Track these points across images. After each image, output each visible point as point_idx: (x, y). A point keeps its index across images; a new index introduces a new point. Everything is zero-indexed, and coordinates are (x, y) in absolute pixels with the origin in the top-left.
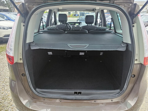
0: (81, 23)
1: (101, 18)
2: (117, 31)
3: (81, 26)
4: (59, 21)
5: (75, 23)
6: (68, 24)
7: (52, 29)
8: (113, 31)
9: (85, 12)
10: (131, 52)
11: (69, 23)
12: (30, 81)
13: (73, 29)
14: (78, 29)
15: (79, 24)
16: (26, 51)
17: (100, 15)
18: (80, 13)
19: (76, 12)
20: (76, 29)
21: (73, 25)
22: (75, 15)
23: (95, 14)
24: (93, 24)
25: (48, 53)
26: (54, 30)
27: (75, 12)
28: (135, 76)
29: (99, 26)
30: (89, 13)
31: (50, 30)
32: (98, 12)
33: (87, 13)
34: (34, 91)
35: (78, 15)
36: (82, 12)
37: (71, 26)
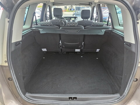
0: (77, 17)
1: (97, 13)
2: (116, 27)
3: (76, 21)
4: (54, 15)
5: (71, 18)
6: (64, 19)
7: (45, 24)
8: (111, 27)
9: (81, 7)
10: (135, 53)
11: (65, 17)
12: (18, 85)
13: (69, 25)
14: (73, 25)
15: (75, 19)
16: (12, 52)
17: (97, 9)
18: (76, 8)
19: (72, 6)
20: (71, 25)
21: (69, 19)
22: (71, 10)
23: (91, 8)
24: (89, 19)
25: (42, 49)
26: (47, 26)
27: (70, 6)
28: (137, 80)
29: (95, 21)
30: (85, 7)
31: (43, 25)
32: (95, 6)
33: (82, 8)
34: (24, 96)
35: (74, 10)
36: (78, 6)
37: (67, 21)
